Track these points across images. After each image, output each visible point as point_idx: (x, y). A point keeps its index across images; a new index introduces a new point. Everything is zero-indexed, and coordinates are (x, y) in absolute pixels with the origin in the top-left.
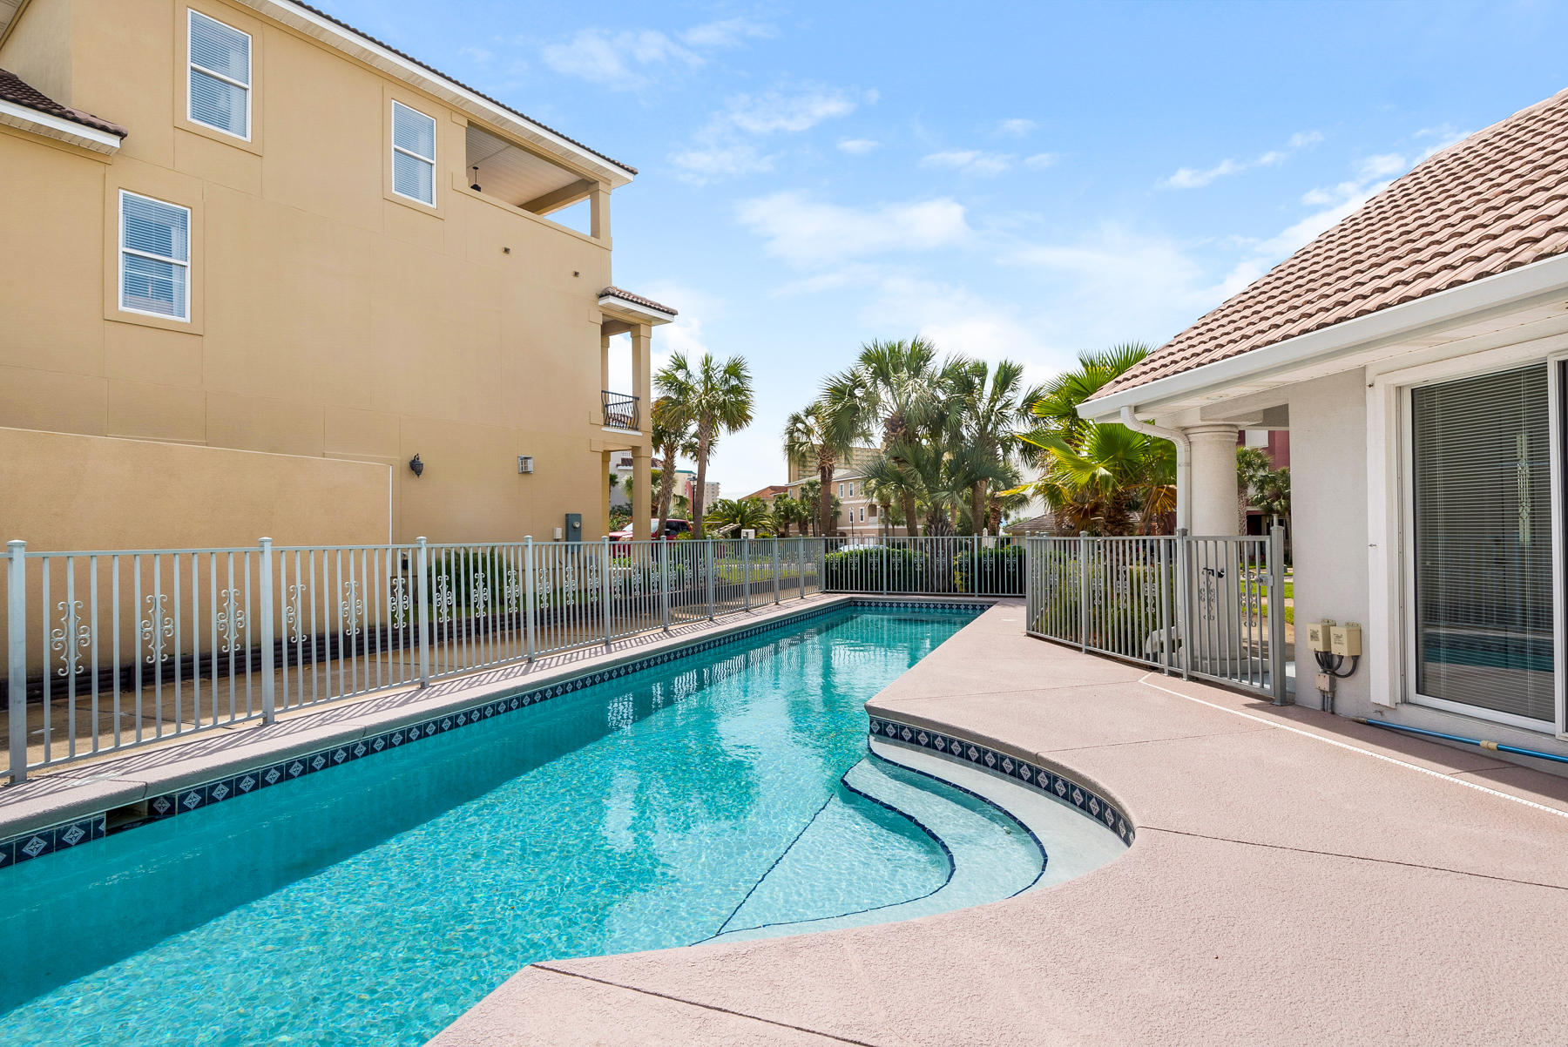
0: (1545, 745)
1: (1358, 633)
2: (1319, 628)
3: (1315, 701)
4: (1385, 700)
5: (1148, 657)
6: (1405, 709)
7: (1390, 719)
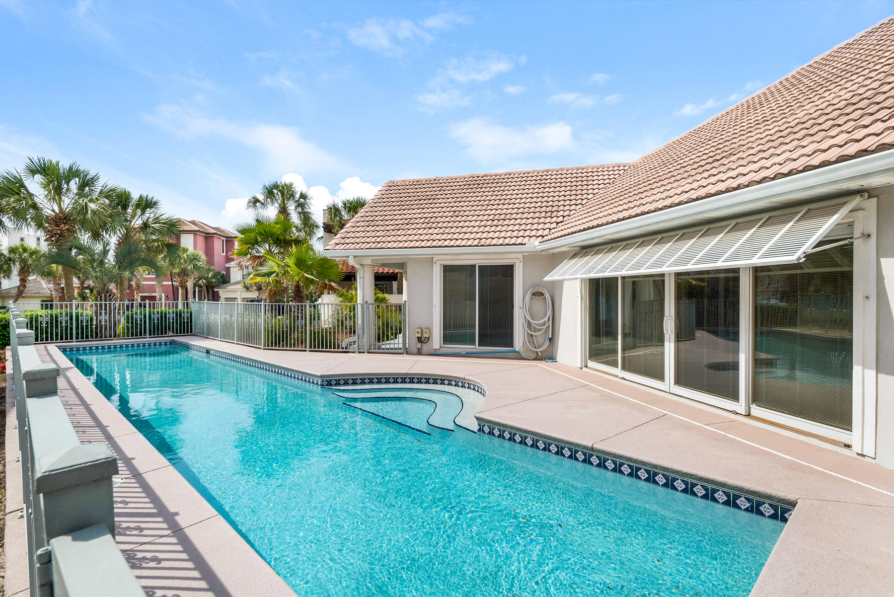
0: (474, 350)
1: (430, 332)
2: (420, 330)
3: (416, 351)
4: (438, 347)
5: (343, 348)
6: (442, 349)
7: (438, 352)
